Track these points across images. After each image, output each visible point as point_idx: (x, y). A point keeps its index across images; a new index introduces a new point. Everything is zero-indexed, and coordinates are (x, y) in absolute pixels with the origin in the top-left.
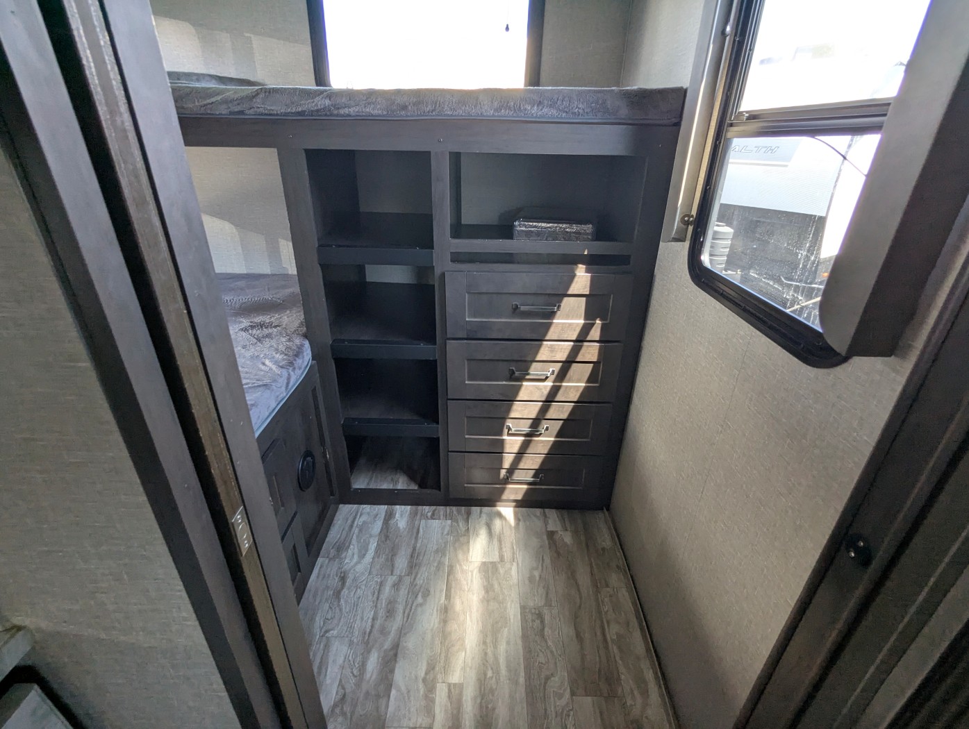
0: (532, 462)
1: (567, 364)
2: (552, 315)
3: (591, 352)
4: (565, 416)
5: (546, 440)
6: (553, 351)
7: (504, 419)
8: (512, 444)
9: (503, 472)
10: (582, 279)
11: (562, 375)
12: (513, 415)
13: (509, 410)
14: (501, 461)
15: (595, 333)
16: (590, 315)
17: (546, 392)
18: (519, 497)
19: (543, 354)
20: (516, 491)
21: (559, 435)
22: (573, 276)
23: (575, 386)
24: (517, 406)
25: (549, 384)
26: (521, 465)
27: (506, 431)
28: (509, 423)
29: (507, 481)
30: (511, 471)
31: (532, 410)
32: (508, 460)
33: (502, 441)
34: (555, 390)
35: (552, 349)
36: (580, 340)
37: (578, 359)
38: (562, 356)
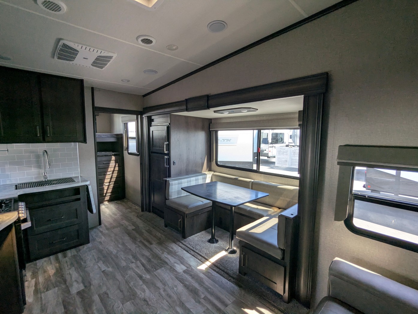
0: (110, 191)
1: (113, 171)
2: (109, 163)
3: (117, 169)
4: (114, 180)
5: (112, 186)
6: (111, 169)
7: (103, 183)
8: (106, 188)
9: (104, 194)
10: (113, 158)
11: (113, 173)
12: (105, 182)
13: (104, 181)
14: (104, 191)
15: (117, 165)
16: (116, 163)
17: (111, 176)
18: (108, 199)
19: (109, 170)
20: (107, 198)
21: (114, 184)
22: (112, 158)
23: (115, 175)
24: (106, 180)
25: (111, 175)
26: (108, 192)
27: (104, 185)
28: (104, 184)
29: (105, 196)
30: (106, 194)
31: (109, 180)
32: (105, 191)
33: (104, 188)
34: (112, 176)
35: (110, 169)
36: (115, 167)
37: (115, 170)
38: (112, 170)
